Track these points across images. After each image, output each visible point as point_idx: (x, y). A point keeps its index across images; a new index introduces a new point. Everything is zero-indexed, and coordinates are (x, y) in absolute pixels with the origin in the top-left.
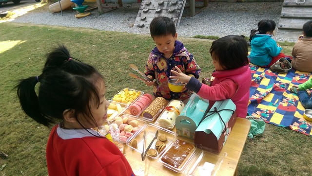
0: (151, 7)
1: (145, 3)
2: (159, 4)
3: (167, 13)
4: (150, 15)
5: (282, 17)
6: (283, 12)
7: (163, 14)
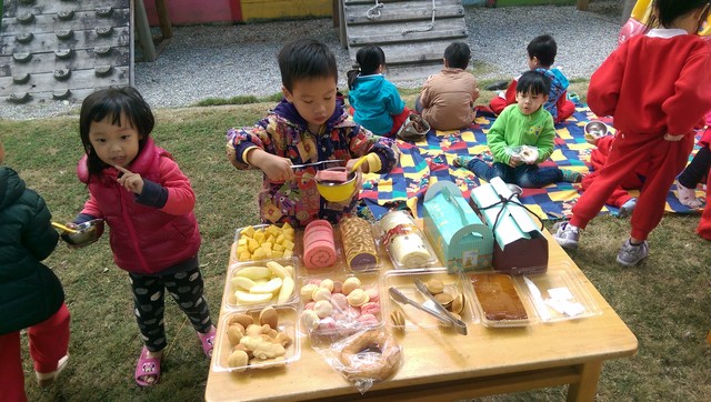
0: (35, 47)
1: (13, 38)
2: (60, 38)
3: (92, 57)
4: (40, 68)
6: (350, 36)
7: (81, 62)
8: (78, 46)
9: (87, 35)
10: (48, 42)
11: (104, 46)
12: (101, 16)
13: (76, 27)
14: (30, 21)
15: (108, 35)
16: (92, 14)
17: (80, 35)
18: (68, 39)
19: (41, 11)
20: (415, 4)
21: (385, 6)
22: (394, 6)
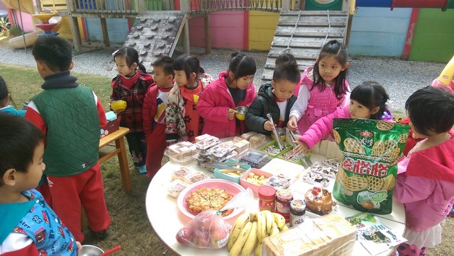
2: (145, 46)
3: (152, 56)
5: (266, 68)
6: (267, 63)
7: (148, 58)
8: (150, 51)
9: (155, 46)
10: (140, 47)
11: (159, 52)
12: (163, 39)
13: (152, 42)
14: (137, 38)
15: (162, 48)
16: (160, 37)
17: (152, 45)
18: (148, 47)
19: (143, 33)
20: (311, 50)
21: (292, 50)
22: (298, 50)
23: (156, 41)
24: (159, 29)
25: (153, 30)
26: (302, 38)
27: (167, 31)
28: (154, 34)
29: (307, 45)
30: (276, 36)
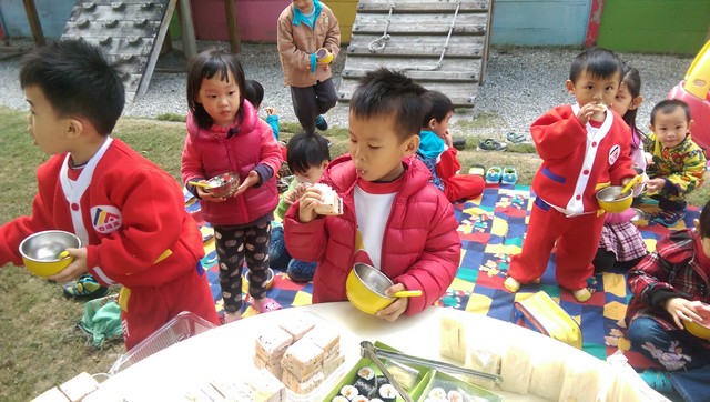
5: (345, 78)
6: (347, 68)
8: (112, 52)
11: (128, 53)
12: (137, 26)
13: (115, 34)
14: (85, 26)
15: (135, 44)
16: (131, 24)
17: (116, 41)
18: (107, 44)
19: (96, 17)
20: (428, 39)
21: (393, 39)
22: (405, 39)
23: (123, 31)
24: (129, 8)
25: (116, 10)
26: (410, 16)
27: (143, 9)
28: (118, 16)
29: (422, 29)
30: (359, 12)
